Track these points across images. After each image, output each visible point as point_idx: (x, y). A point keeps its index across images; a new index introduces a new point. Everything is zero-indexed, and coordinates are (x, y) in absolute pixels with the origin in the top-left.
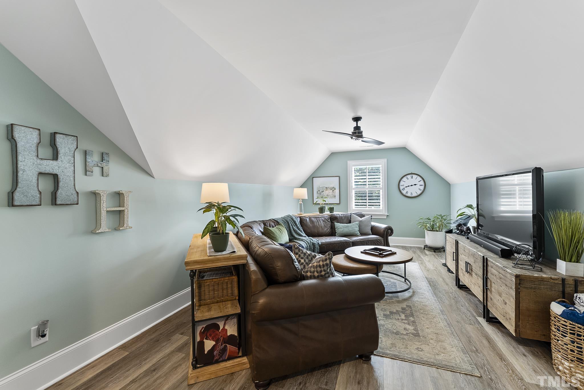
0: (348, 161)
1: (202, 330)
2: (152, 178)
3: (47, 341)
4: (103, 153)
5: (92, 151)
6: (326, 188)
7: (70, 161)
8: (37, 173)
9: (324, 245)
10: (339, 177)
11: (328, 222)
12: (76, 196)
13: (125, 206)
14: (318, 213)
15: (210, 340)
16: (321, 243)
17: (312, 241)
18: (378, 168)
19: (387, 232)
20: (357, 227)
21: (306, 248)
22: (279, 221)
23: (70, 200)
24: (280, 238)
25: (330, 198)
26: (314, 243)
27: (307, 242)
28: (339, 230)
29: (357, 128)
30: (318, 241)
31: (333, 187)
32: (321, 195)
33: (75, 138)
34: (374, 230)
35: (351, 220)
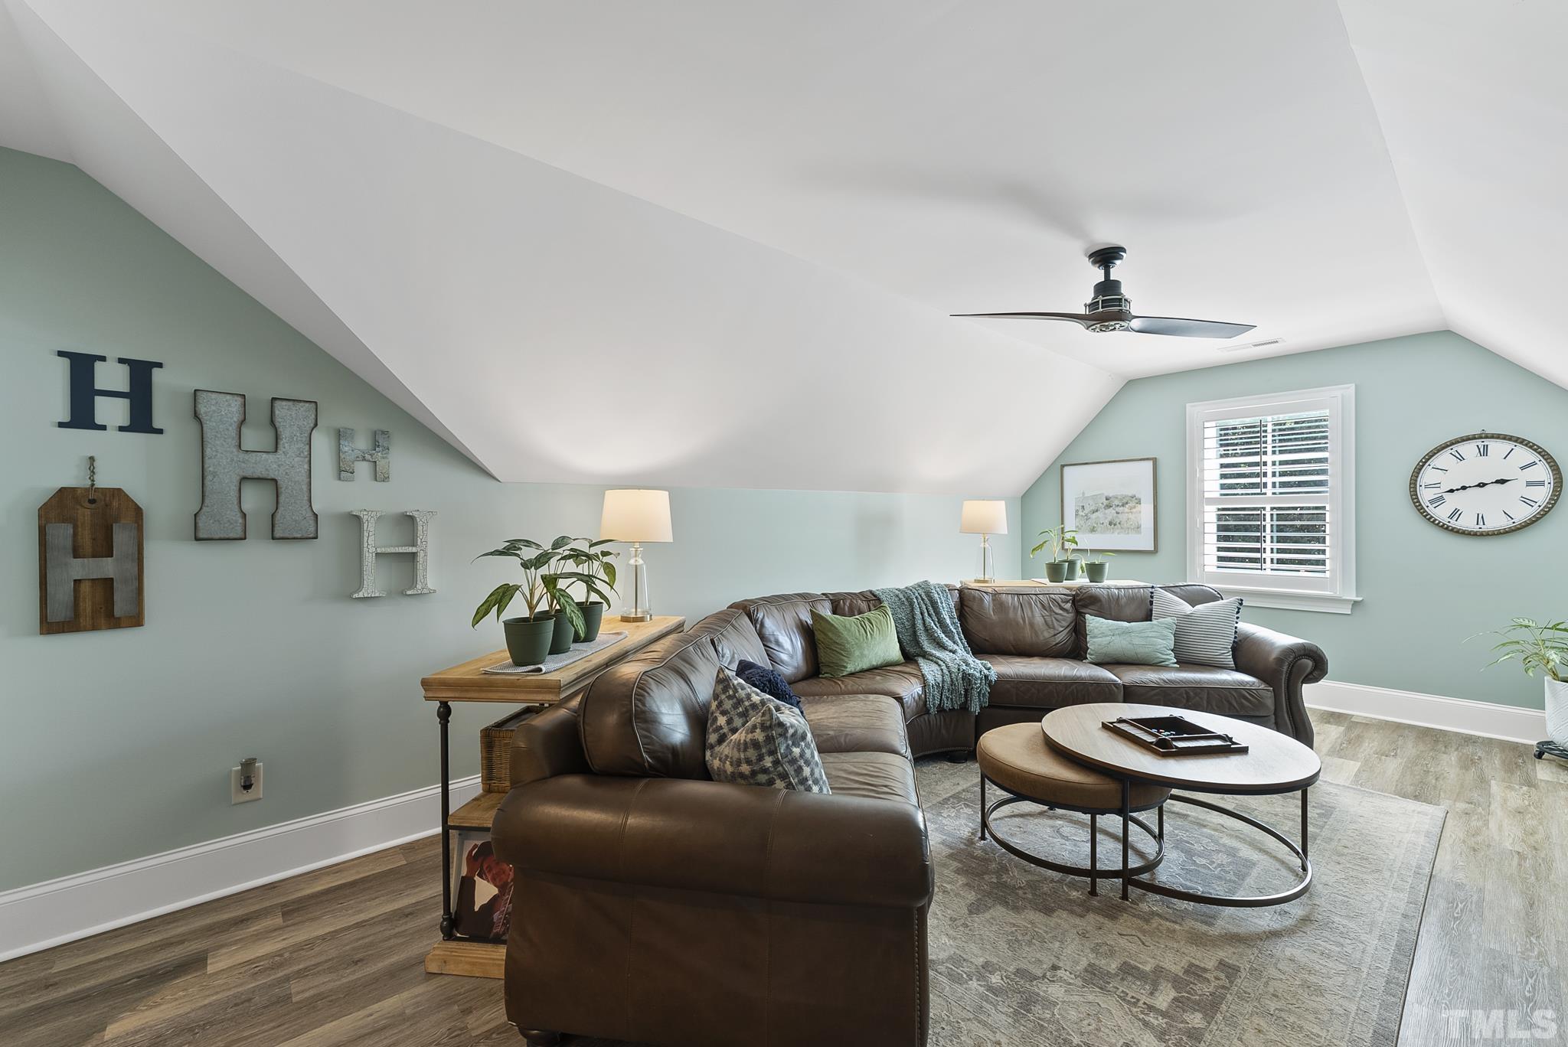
0: (1187, 405)
1: (474, 853)
2: (495, 482)
3: (260, 799)
4: (375, 432)
5: (352, 430)
6: (1107, 499)
7: (303, 452)
8: (238, 478)
9: (1008, 686)
10: (1155, 461)
11: (1061, 612)
12: (312, 522)
13: (419, 543)
14: (1046, 581)
15: (488, 881)
16: (999, 675)
17: (964, 667)
18: (1316, 421)
19: (1292, 666)
20: (1164, 638)
21: (938, 686)
22: (883, 597)
23: (301, 530)
24: (860, 647)
25: (1118, 534)
26: (969, 674)
27: (948, 667)
28: (1094, 640)
29: (1108, 289)
30: (989, 669)
31: (1130, 494)
32: (1089, 523)
33: (313, 405)
34: (1244, 654)
35: (1151, 610)
